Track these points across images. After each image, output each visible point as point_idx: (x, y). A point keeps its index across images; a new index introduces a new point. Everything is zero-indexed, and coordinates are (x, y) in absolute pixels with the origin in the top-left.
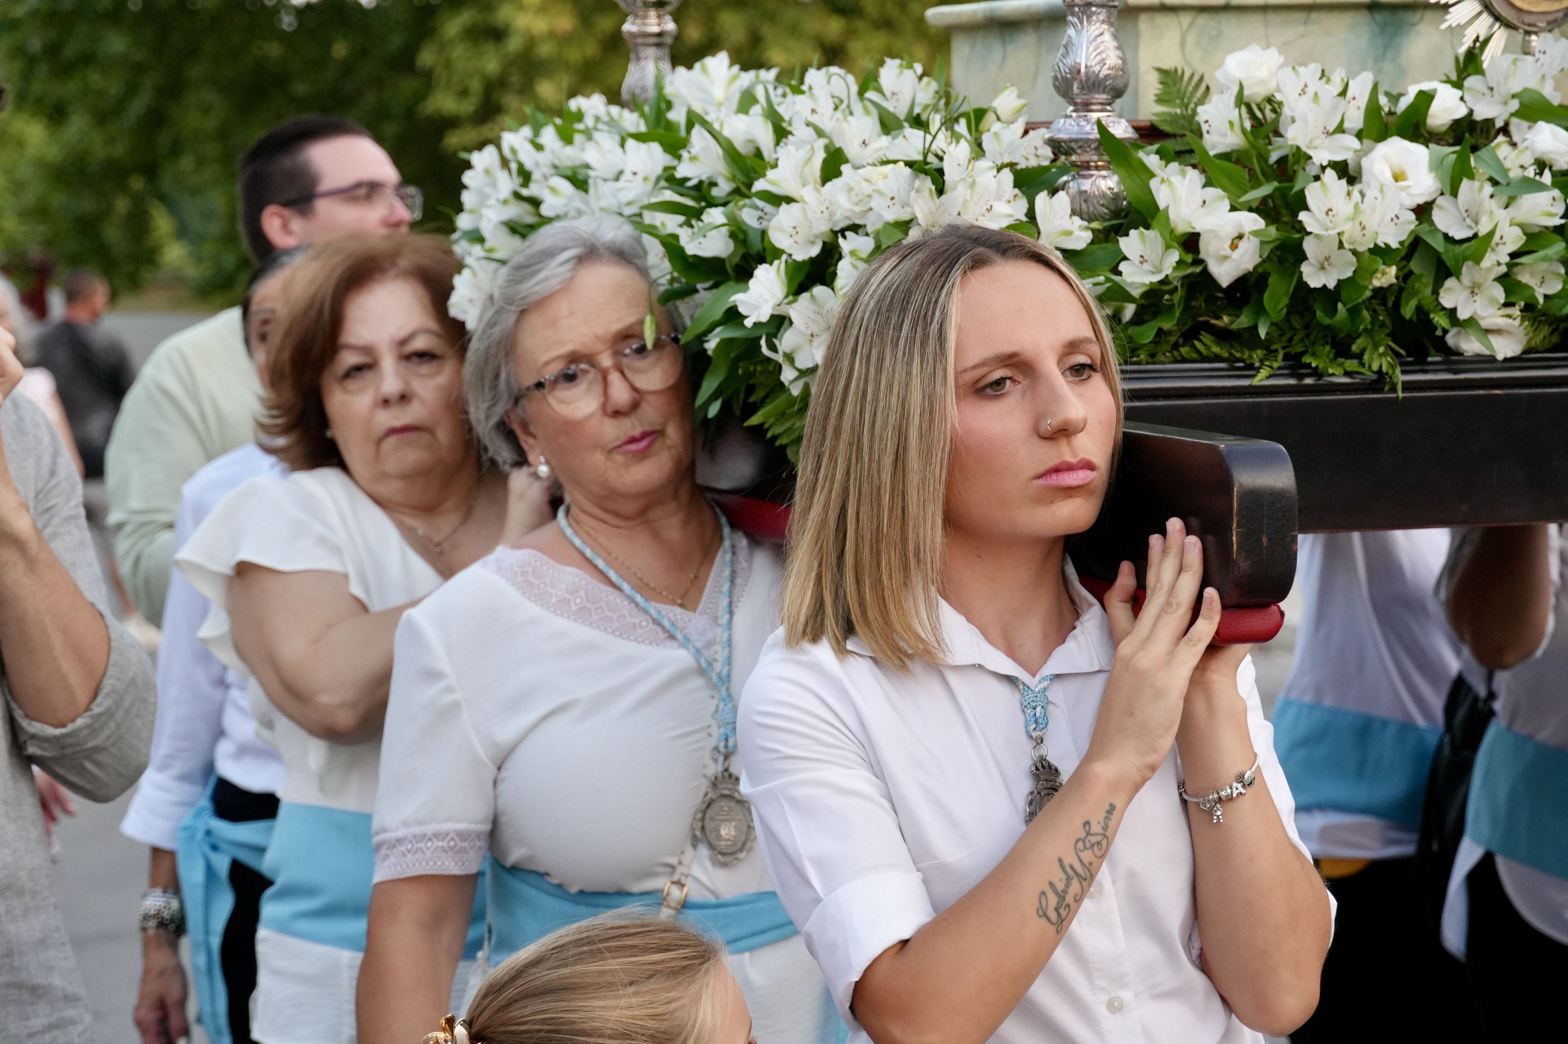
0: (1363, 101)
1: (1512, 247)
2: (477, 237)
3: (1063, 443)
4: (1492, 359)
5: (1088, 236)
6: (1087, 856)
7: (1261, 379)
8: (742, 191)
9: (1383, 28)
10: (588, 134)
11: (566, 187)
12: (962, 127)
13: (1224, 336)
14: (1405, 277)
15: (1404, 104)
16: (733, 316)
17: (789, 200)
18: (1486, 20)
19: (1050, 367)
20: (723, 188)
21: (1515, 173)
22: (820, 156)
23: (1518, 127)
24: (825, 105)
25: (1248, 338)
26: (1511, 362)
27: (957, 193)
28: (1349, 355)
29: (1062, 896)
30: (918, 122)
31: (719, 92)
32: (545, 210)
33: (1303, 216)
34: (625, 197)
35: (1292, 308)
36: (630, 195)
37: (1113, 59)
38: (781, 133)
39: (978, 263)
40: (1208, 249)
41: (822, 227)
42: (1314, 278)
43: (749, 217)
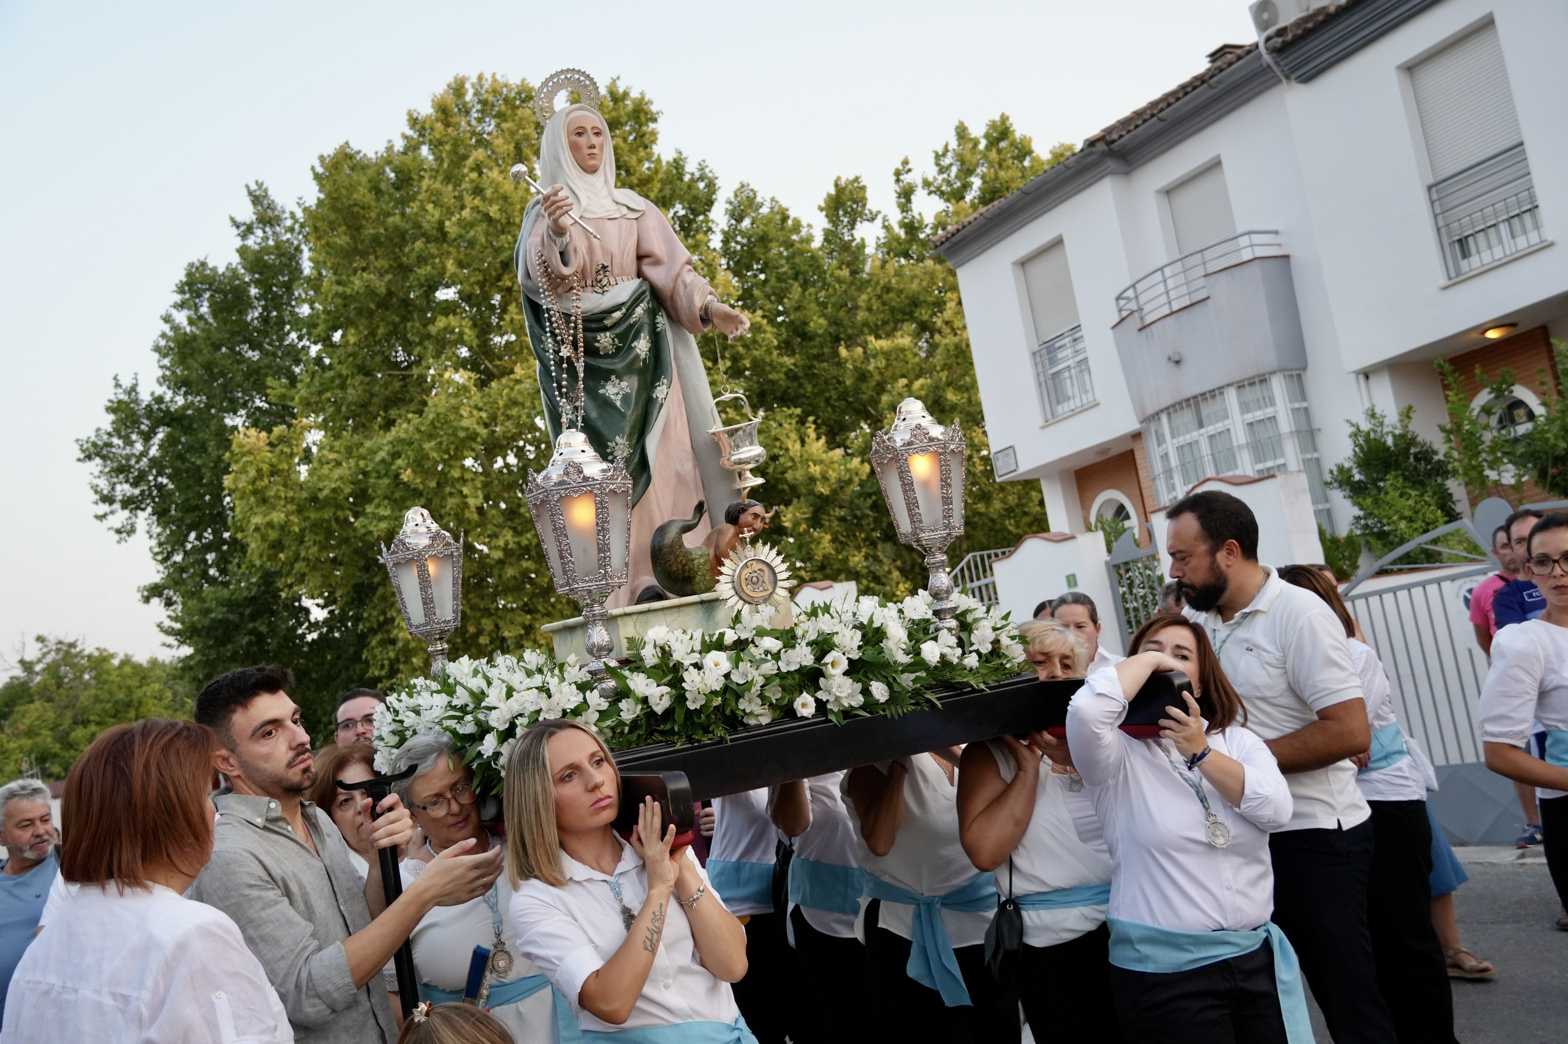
0: (699, 640)
1: (761, 684)
2: (381, 738)
3: (597, 791)
4: (761, 725)
5: (607, 704)
6: (657, 924)
7: (678, 746)
8: (478, 707)
9: (707, 610)
10: (419, 693)
11: (412, 714)
12: (557, 671)
13: (662, 733)
14: (724, 700)
15: (715, 637)
16: (480, 754)
17: (495, 708)
18: (741, 602)
19: (586, 765)
20: (471, 706)
21: (758, 657)
22: (505, 690)
23: (757, 640)
24: (504, 671)
25: (671, 732)
26: (768, 725)
27: (556, 697)
28: (709, 732)
29: (651, 941)
30: (540, 671)
31: (466, 670)
32: (405, 725)
33: (684, 684)
34: (434, 716)
35: (686, 719)
36: (437, 714)
37: (607, 638)
38: (489, 683)
39: (551, 734)
40: (652, 702)
41: (509, 716)
42: (691, 706)
43: (481, 717)
